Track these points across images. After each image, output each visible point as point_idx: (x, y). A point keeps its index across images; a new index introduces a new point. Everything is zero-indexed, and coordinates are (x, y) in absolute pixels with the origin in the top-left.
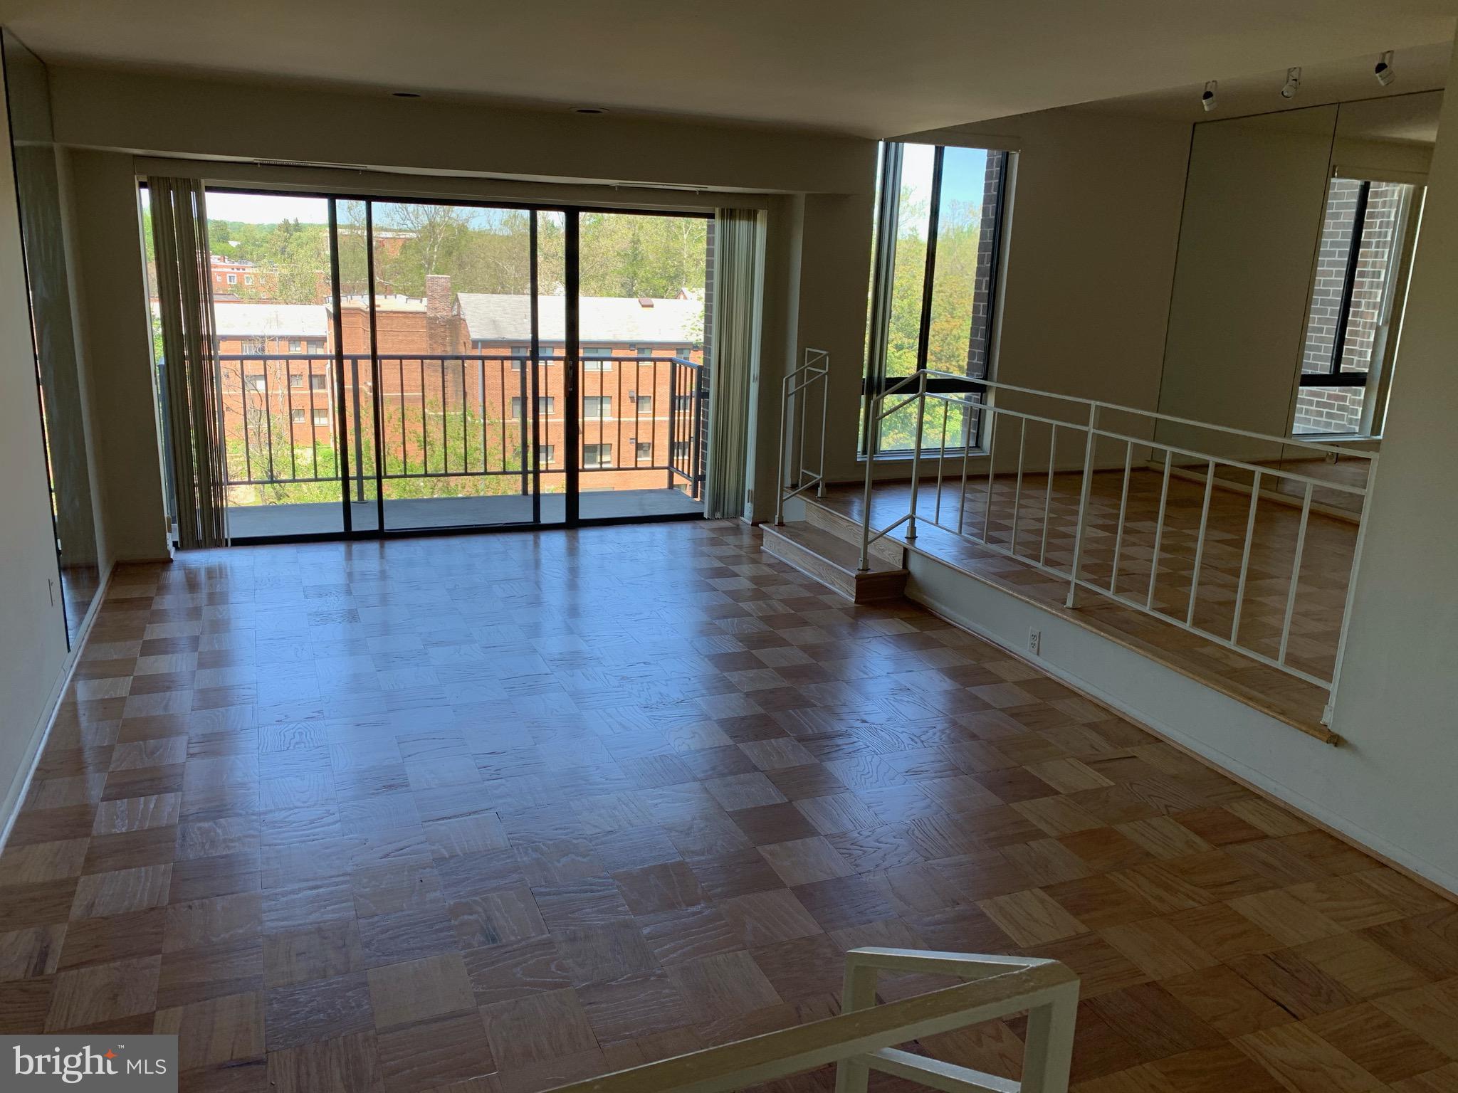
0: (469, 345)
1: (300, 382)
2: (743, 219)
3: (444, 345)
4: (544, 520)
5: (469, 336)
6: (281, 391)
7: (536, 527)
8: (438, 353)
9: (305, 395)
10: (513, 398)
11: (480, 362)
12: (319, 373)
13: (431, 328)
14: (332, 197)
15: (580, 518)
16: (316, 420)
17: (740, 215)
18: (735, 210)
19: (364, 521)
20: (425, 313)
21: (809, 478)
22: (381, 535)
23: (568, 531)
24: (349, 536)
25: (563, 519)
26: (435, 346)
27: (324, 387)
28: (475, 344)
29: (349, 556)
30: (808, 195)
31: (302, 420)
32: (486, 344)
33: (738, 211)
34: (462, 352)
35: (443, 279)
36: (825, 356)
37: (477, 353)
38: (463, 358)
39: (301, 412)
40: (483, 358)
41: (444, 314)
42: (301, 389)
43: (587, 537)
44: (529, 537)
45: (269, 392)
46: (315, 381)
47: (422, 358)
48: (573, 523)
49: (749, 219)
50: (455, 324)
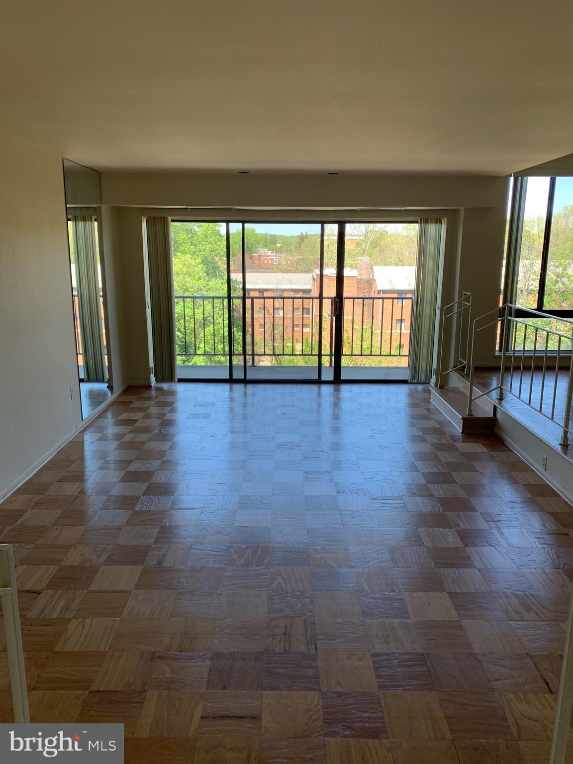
0: (376, 292)
1: (298, 311)
2: (433, 223)
3: (364, 293)
4: (323, 379)
5: (377, 288)
6: (290, 316)
7: (319, 382)
8: (361, 296)
9: (300, 318)
10: (397, 320)
11: (381, 300)
12: (307, 307)
13: (358, 284)
14: (227, 222)
15: (341, 378)
16: (304, 329)
17: (431, 221)
18: (428, 218)
19: (238, 375)
20: (356, 277)
21: (461, 363)
22: (245, 381)
23: (335, 385)
24: (231, 381)
25: (332, 379)
26: (360, 293)
27: (309, 314)
28: (379, 292)
29: (231, 390)
30: (465, 209)
31: (298, 329)
32: (385, 292)
33: (430, 219)
34: (373, 296)
35: (366, 259)
36: (470, 296)
37: (380, 296)
38: (373, 298)
39: (298, 326)
40: (383, 298)
41: (365, 277)
42: (298, 315)
43: (344, 388)
44: (315, 388)
45: (285, 316)
46: (305, 311)
47: (354, 298)
48: (337, 381)
49: (436, 223)
50: (370, 282)
